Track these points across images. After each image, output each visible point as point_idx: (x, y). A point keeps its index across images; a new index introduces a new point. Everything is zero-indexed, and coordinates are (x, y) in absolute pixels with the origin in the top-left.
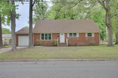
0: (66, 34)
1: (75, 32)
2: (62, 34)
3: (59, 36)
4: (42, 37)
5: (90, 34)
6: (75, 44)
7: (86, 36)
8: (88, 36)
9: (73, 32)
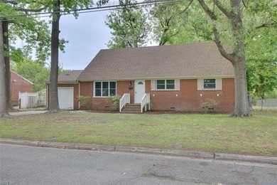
0: (148, 82)
1: (170, 78)
2: (141, 83)
3: (132, 88)
4: (96, 90)
5: (210, 83)
6: (169, 108)
7: (200, 86)
8: (205, 87)
9: (166, 77)
